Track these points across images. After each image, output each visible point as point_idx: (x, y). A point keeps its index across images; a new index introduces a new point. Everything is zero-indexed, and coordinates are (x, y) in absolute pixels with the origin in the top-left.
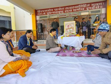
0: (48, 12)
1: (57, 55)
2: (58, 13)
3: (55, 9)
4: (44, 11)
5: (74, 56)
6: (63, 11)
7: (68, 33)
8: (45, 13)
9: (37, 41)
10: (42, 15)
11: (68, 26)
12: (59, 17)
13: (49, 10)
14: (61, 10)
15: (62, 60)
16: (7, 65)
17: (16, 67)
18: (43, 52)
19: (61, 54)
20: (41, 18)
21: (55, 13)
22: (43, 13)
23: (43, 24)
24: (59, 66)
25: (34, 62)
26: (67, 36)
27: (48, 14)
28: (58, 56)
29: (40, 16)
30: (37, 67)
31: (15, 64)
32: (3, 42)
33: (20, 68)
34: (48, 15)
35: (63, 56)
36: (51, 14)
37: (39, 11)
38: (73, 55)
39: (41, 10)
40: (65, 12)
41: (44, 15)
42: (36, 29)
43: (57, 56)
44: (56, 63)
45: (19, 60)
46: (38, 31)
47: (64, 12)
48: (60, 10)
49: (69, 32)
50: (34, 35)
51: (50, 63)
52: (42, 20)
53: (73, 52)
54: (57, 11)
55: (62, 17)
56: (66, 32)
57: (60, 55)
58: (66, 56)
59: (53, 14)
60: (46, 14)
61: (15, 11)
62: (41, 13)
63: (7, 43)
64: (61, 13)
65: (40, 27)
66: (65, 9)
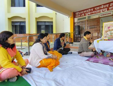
0: (87, 12)
1: (88, 60)
2: (99, 12)
3: (95, 8)
4: (83, 12)
5: (108, 64)
6: (106, 9)
7: (108, 36)
8: (83, 15)
9: (73, 43)
10: (80, 16)
11: (109, 28)
12: (101, 16)
13: (88, 10)
14: (104, 8)
15: (90, 65)
16: (42, 60)
17: (47, 63)
18: (75, 54)
19: (92, 60)
20: (79, 19)
21: (95, 13)
22: (81, 14)
23: (80, 26)
24: (84, 70)
25: (62, 62)
26: (104, 40)
27: (87, 14)
28: (88, 62)
29: (78, 18)
30: (64, 67)
31: (47, 60)
32: (41, 44)
33: (50, 64)
34: (87, 16)
35: (94, 62)
36: (91, 14)
37: (77, 14)
38: (108, 62)
39: (79, 12)
40: (110, 9)
41: (82, 16)
42: (74, 31)
43: (86, 61)
44: (82, 67)
45: (50, 58)
46: (76, 33)
47: (108, 10)
48: (102, 9)
49: (110, 34)
50: (71, 38)
51: (76, 66)
52: (80, 22)
53: (110, 59)
54: (98, 10)
55: (105, 16)
56: (105, 35)
57: (90, 60)
58: (98, 62)
59: (93, 13)
60: (85, 15)
61: (56, 17)
62: (79, 14)
63: (44, 45)
64: (103, 11)
65: (77, 29)
66: (109, 6)
